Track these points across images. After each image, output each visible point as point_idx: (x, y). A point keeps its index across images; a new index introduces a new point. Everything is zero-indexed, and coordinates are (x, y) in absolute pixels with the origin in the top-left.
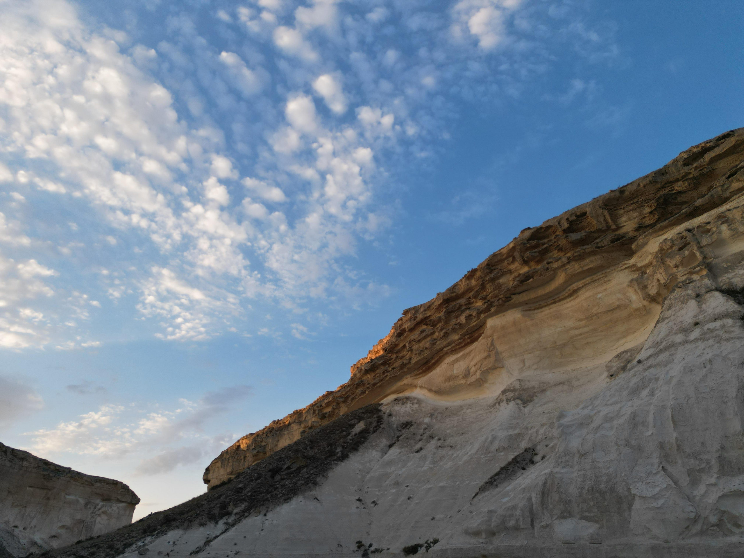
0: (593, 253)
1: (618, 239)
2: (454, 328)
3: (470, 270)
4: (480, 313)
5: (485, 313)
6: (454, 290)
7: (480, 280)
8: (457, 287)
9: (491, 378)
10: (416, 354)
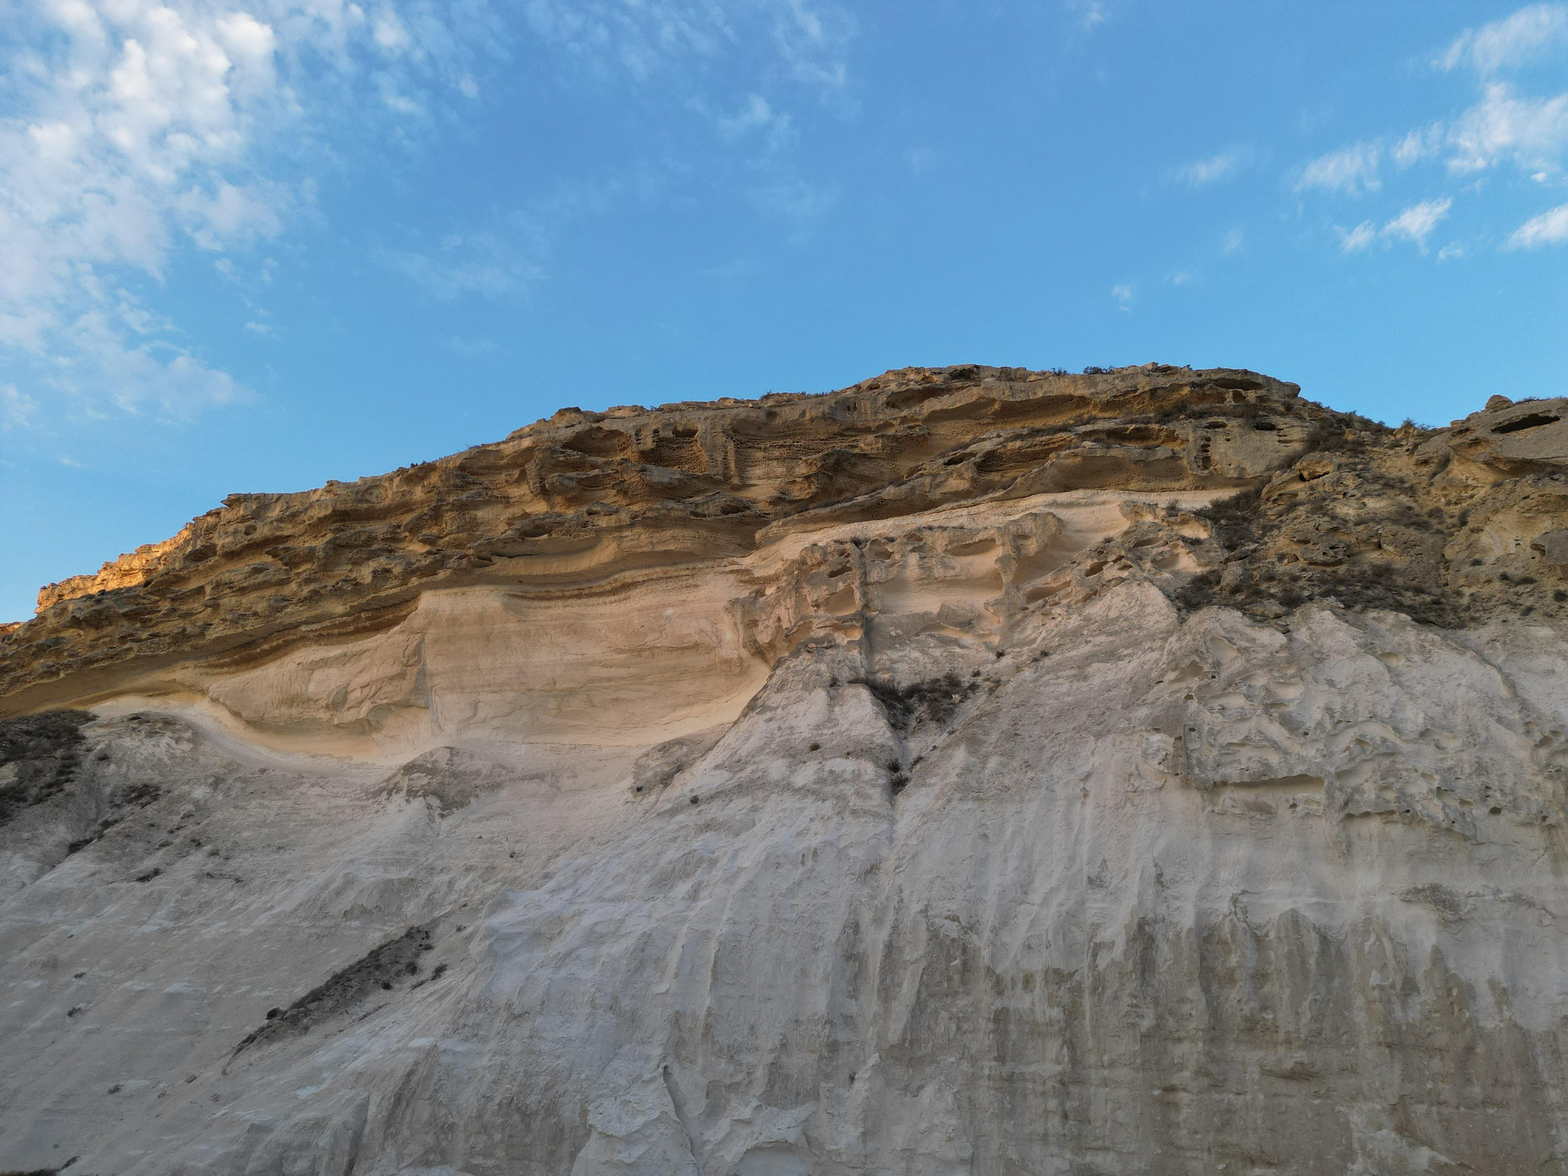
0: (682, 522)
1: (736, 510)
2: (339, 588)
3: (420, 463)
4: (410, 571)
5: (422, 575)
6: (368, 497)
7: (433, 494)
8: (376, 492)
9: (391, 723)
10: (224, 619)
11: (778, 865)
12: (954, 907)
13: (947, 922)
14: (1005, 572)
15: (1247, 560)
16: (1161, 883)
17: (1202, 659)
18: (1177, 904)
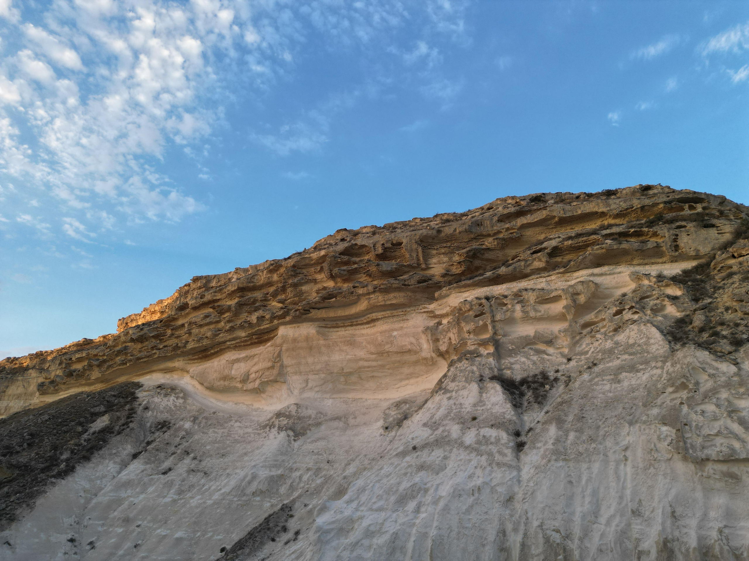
0: (398, 289)
2: (243, 325)
4: (273, 318)
5: (279, 319)
7: (282, 279)
9: (269, 389)
10: (194, 340)
11: (460, 496)
12: (557, 524)
13: (554, 533)
14: (568, 314)
15: (706, 310)
16: (675, 517)
17: (688, 380)
18: (685, 530)
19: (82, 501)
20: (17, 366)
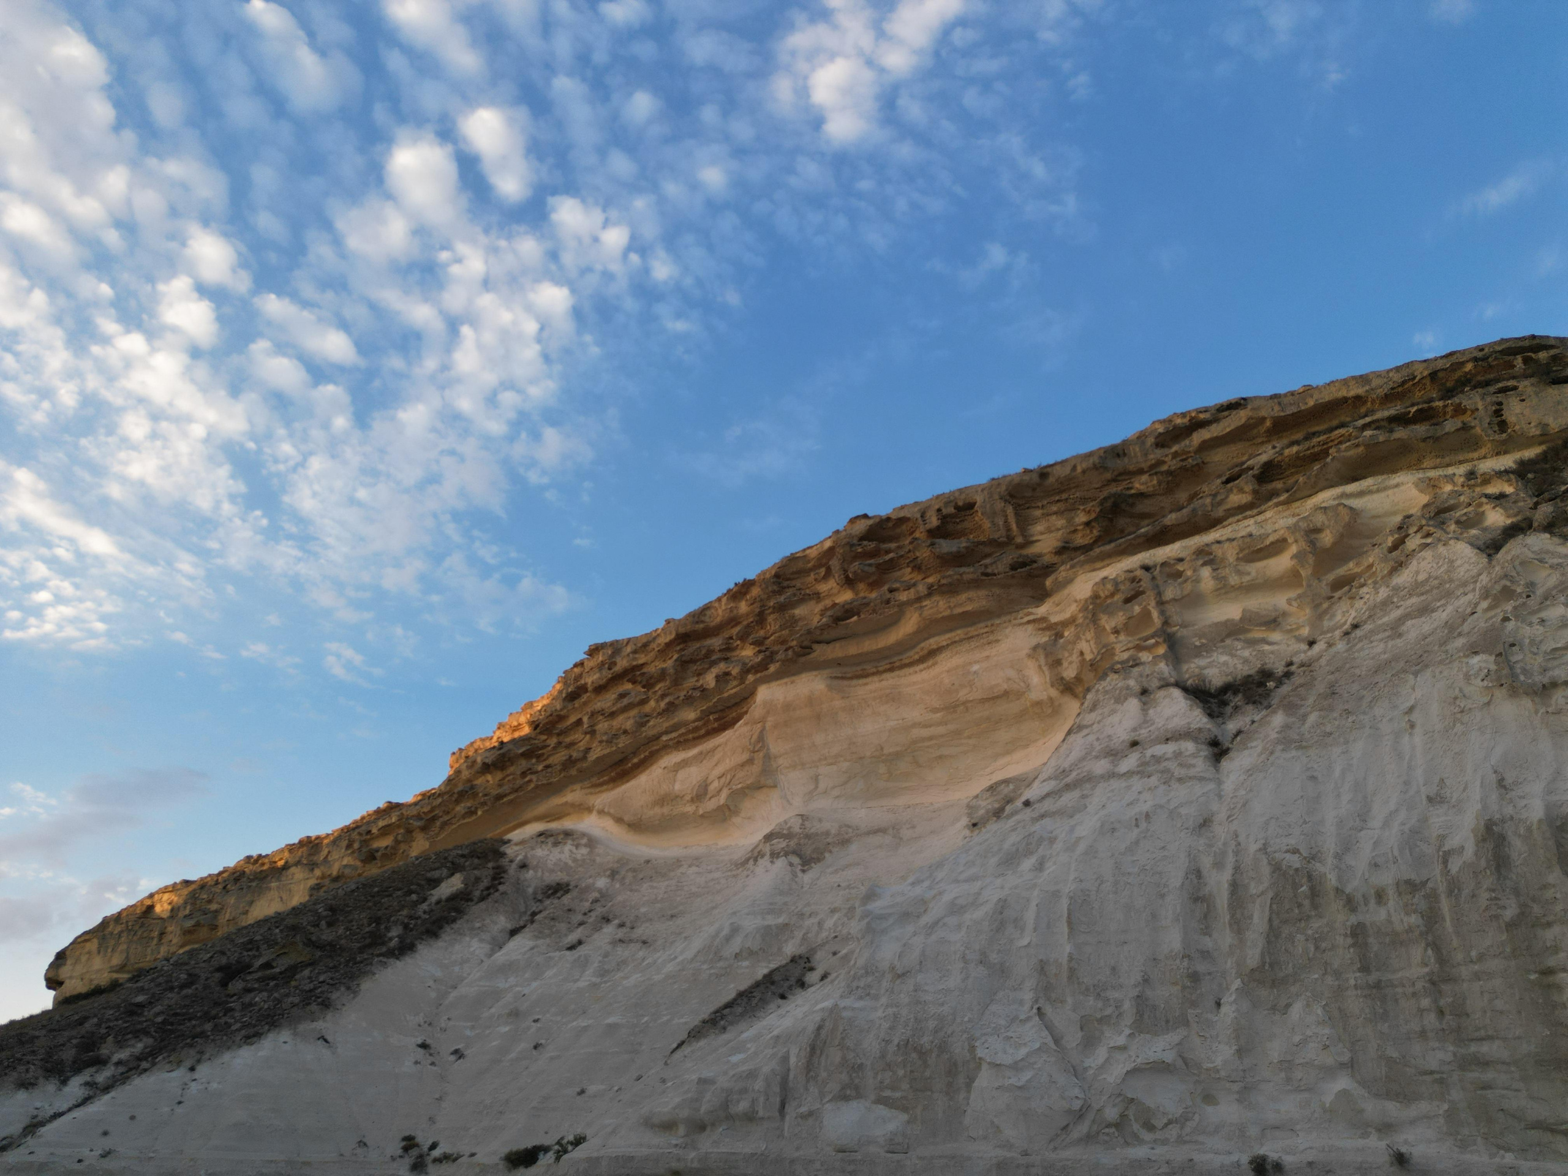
0: (975, 584)
1: (1023, 565)
2: (690, 696)
3: (741, 581)
4: (746, 670)
5: (756, 672)
6: (703, 618)
7: (755, 605)
8: (708, 613)
9: (747, 805)
10: (601, 742)
11: (1113, 830)
12: (1292, 841)
13: (1288, 856)
14: (1303, 566)
15: (1558, 500)
16: (1504, 787)
17: (1513, 582)
18: (1523, 802)
19: (433, 995)
20: (265, 867)
